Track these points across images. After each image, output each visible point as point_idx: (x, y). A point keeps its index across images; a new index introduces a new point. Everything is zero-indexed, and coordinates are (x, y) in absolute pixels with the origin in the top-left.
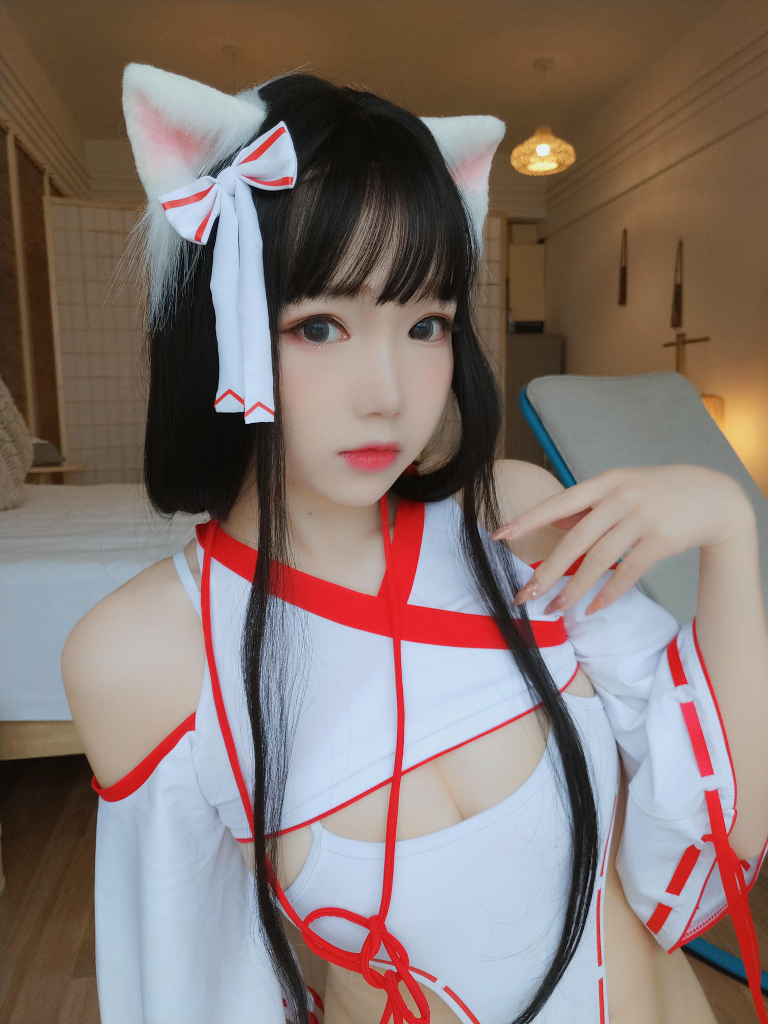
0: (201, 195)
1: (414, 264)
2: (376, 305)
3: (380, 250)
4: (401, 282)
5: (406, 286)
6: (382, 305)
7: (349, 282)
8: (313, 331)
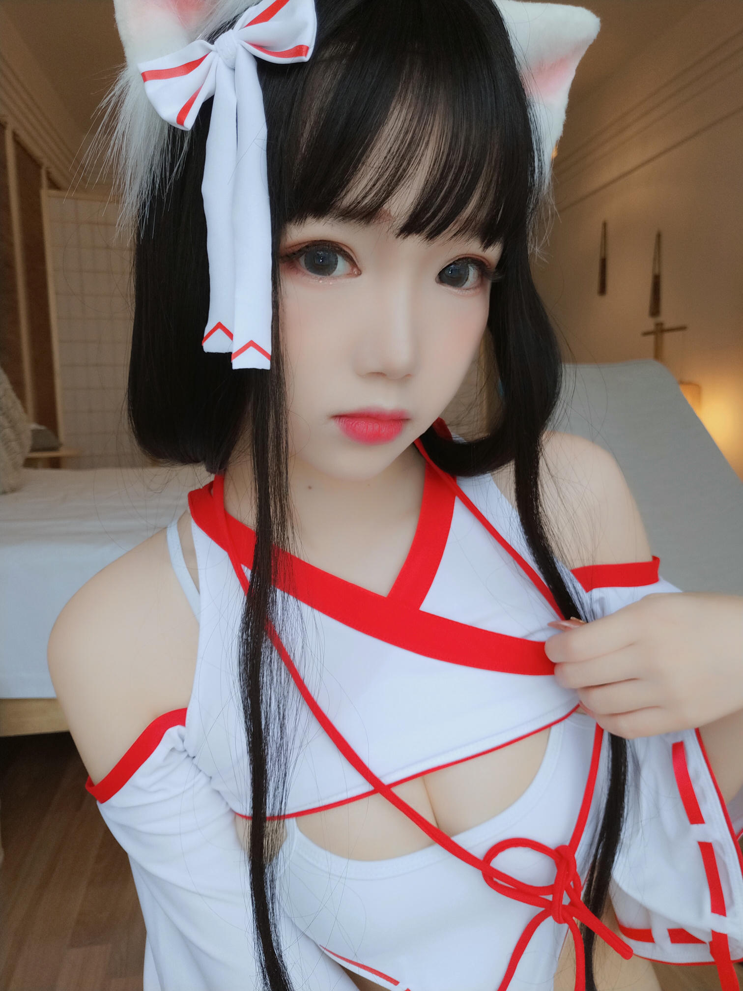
0: (192, 66)
1: (451, 189)
2: (397, 237)
3: (408, 164)
4: (432, 211)
5: (440, 214)
6: (404, 238)
7: (364, 203)
8: (316, 262)
